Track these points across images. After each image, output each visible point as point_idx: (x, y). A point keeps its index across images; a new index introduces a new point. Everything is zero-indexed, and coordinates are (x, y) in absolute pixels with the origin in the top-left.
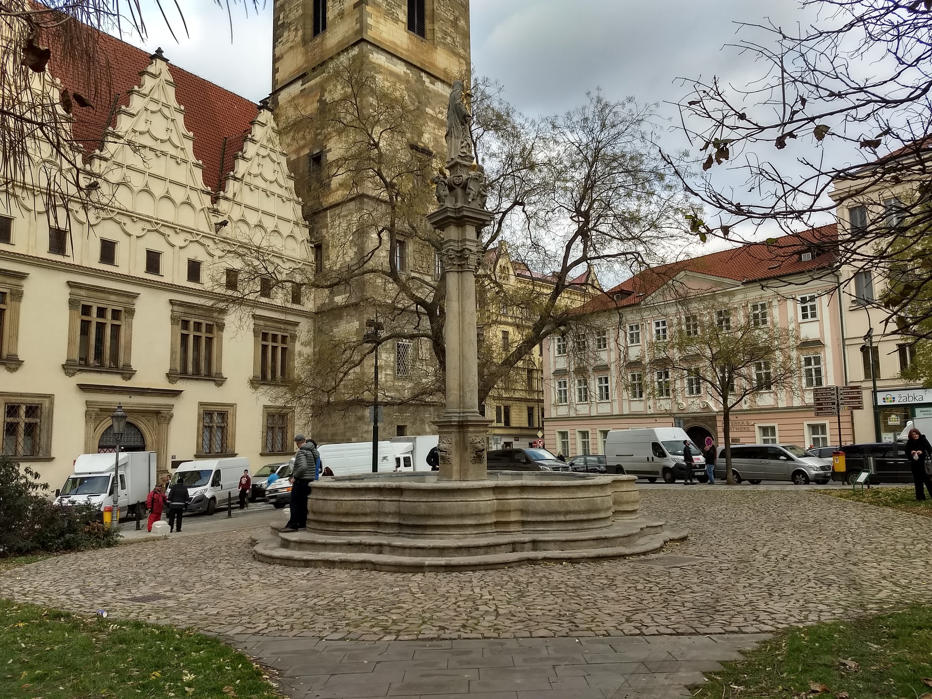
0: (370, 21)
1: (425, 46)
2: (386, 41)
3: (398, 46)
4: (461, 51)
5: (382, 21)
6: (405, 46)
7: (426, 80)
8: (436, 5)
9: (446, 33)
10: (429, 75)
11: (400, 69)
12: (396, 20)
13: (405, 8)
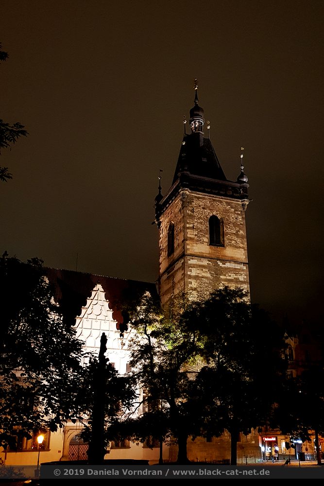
0: (188, 247)
1: (219, 248)
2: (197, 253)
3: (204, 253)
4: (241, 245)
5: (195, 245)
6: (208, 252)
7: (221, 264)
8: (225, 229)
9: (231, 240)
10: (221, 260)
11: (205, 262)
12: (203, 242)
13: (208, 236)
